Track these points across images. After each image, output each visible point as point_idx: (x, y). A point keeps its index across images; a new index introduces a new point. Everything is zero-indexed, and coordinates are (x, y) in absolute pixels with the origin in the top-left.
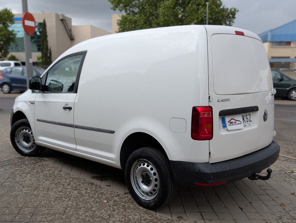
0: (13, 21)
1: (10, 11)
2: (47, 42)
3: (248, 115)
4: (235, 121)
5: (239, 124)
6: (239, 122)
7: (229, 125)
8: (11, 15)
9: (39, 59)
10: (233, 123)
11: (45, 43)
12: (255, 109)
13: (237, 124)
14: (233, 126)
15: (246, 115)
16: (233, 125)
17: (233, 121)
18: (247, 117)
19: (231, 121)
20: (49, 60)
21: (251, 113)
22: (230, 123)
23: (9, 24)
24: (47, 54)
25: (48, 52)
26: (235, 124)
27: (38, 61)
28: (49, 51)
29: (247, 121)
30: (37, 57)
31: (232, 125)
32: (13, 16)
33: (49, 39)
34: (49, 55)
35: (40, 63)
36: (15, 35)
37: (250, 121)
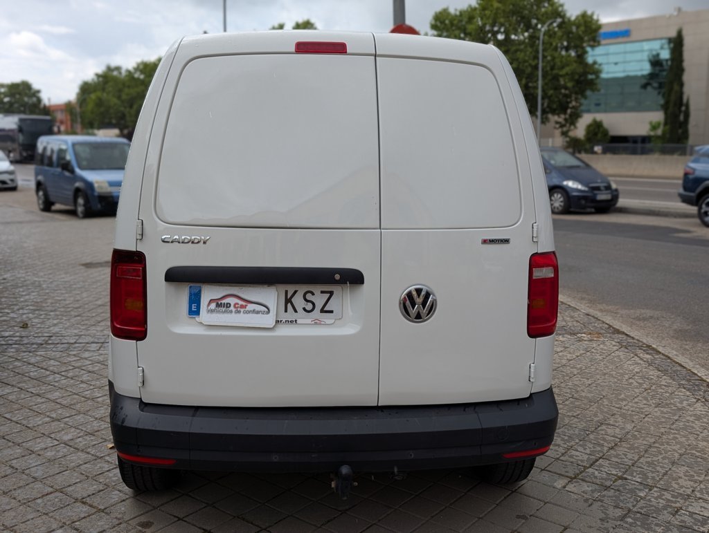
0: (598, 39)
1: (595, 17)
2: (681, 85)
3: (318, 293)
4: (242, 303)
5: (255, 312)
6: (260, 309)
8: (594, 27)
9: (654, 128)
10: (232, 308)
11: (676, 87)
12: (338, 278)
13: (249, 312)
15: (309, 292)
16: (231, 312)
17: (232, 301)
19: (224, 301)
20: (680, 131)
21: (337, 289)
22: (219, 305)
23: (588, 49)
24: (676, 116)
25: (680, 111)
26: (238, 312)
27: (652, 133)
28: (683, 108)
29: (309, 309)
30: (651, 123)
31: (225, 312)
32: (599, 27)
33: (686, 77)
34: (682, 118)
35: (657, 137)
36: (597, 73)
37: (322, 311)
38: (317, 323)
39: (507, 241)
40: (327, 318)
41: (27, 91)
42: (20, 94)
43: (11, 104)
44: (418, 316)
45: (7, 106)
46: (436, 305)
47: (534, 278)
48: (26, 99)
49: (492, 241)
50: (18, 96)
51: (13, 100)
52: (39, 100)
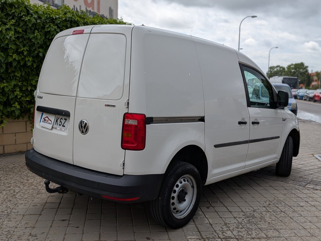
3: (63, 119)
4: (48, 120)
5: (49, 123)
6: (50, 122)
7: (43, 121)
10: (46, 121)
12: (64, 114)
13: (48, 123)
14: (44, 123)
15: (62, 119)
17: (47, 119)
18: (61, 120)
19: (45, 119)
21: (67, 119)
22: (44, 120)
26: (47, 123)
29: (60, 124)
37: (63, 126)
38: (61, 130)
39: (114, 106)
40: (63, 129)
41: (302, 67)
42: (299, 68)
43: (294, 72)
44: (83, 132)
45: (292, 73)
46: (89, 129)
47: (126, 123)
48: (301, 70)
49: (108, 105)
50: (298, 69)
51: (296, 71)
52: (307, 71)
